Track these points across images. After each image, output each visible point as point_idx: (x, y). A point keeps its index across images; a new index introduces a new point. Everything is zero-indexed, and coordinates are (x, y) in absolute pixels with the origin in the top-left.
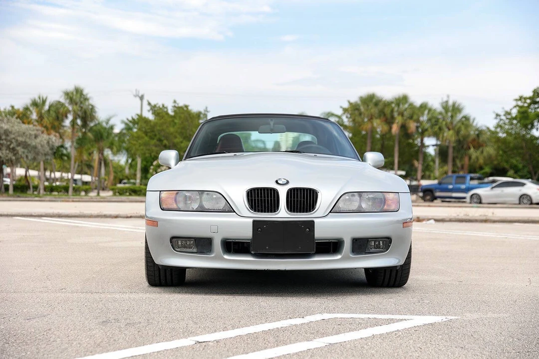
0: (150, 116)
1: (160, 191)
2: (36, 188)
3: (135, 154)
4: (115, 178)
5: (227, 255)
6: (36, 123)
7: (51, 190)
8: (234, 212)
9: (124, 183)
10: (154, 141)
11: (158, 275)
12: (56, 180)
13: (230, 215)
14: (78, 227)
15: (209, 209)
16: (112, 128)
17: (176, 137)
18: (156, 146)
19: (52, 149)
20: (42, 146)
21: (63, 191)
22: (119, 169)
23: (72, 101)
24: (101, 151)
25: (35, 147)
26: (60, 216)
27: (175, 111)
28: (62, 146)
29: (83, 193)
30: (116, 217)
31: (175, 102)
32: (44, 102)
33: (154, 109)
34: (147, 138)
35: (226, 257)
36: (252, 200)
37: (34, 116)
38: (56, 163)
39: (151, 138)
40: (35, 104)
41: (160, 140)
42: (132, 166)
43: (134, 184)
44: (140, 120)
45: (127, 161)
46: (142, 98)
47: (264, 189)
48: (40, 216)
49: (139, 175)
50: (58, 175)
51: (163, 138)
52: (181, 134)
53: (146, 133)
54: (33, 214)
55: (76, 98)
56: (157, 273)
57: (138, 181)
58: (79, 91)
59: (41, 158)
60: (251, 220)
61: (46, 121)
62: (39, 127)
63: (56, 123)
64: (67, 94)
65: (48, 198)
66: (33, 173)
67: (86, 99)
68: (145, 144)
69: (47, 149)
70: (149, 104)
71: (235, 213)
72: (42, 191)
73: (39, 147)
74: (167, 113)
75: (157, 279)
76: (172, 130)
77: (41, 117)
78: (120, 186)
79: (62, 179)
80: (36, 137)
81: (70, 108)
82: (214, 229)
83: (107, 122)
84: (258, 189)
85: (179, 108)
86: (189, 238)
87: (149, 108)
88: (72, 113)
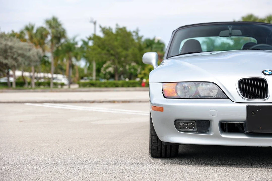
0: (101, 35)
1: (162, 83)
2: (29, 84)
3: (92, 60)
4: (79, 76)
5: (223, 134)
6: (29, 41)
7: (39, 85)
8: (228, 98)
9: (85, 79)
10: (104, 52)
11: (160, 149)
12: (40, 78)
13: (225, 101)
14: (70, 110)
15: (204, 97)
16: (76, 43)
17: (118, 48)
18: (106, 54)
19: (40, 58)
20: (34, 56)
21: (47, 85)
22: (81, 70)
23: (51, 26)
24: (70, 59)
25: (29, 57)
26: (55, 102)
27: (117, 32)
28: (45, 56)
29: (59, 87)
30: (93, 102)
31: (117, 25)
32: (33, 28)
33: (104, 30)
34: (99, 50)
35: (224, 136)
36: (243, 88)
37: (27, 37)
38: (41, 67)
39: (103, 49)
40: (27, 29)
41: (108, 51)
42: (90, 68)
43: (92, 80)
44: (95, 38)
45: (86, 65)
46: (95, 23)
47: (254, 79)
48: (42, 102)
49: (94, 74)
50: (42, 75)
51: (109, 49)
52: (122, 46)
53: (99, 46)
54: (38, 101)
55: (54, 24)
56: (159, 148)
57: (94, 77)
58: (55, 20)
59: (33, 64)
60: (245, 105)
61: (35, 40)
62: (31, 44)
63: (41, 41)
64: (48, 22)
65: (39, 90)
66: (27, 74)
67: (60, 25)
68: (99, 53)
69: (37, 58)
70: (100, 27)
71: (229, 100)
72: (34, 86)
73: (32, 57)
74: (112, 33)
75: (159, 152)
76: (116, 43)
77: (31, 38)
78: (82, 81)
79: (44, 78)
80: (30, 50)
81: (50, 31)
82: (213, 113)
83: (74, 39)
84: (248, 79)
85: (120, 29)
86: (190, 121)
87: (100, 29)
88: (51, 34)
